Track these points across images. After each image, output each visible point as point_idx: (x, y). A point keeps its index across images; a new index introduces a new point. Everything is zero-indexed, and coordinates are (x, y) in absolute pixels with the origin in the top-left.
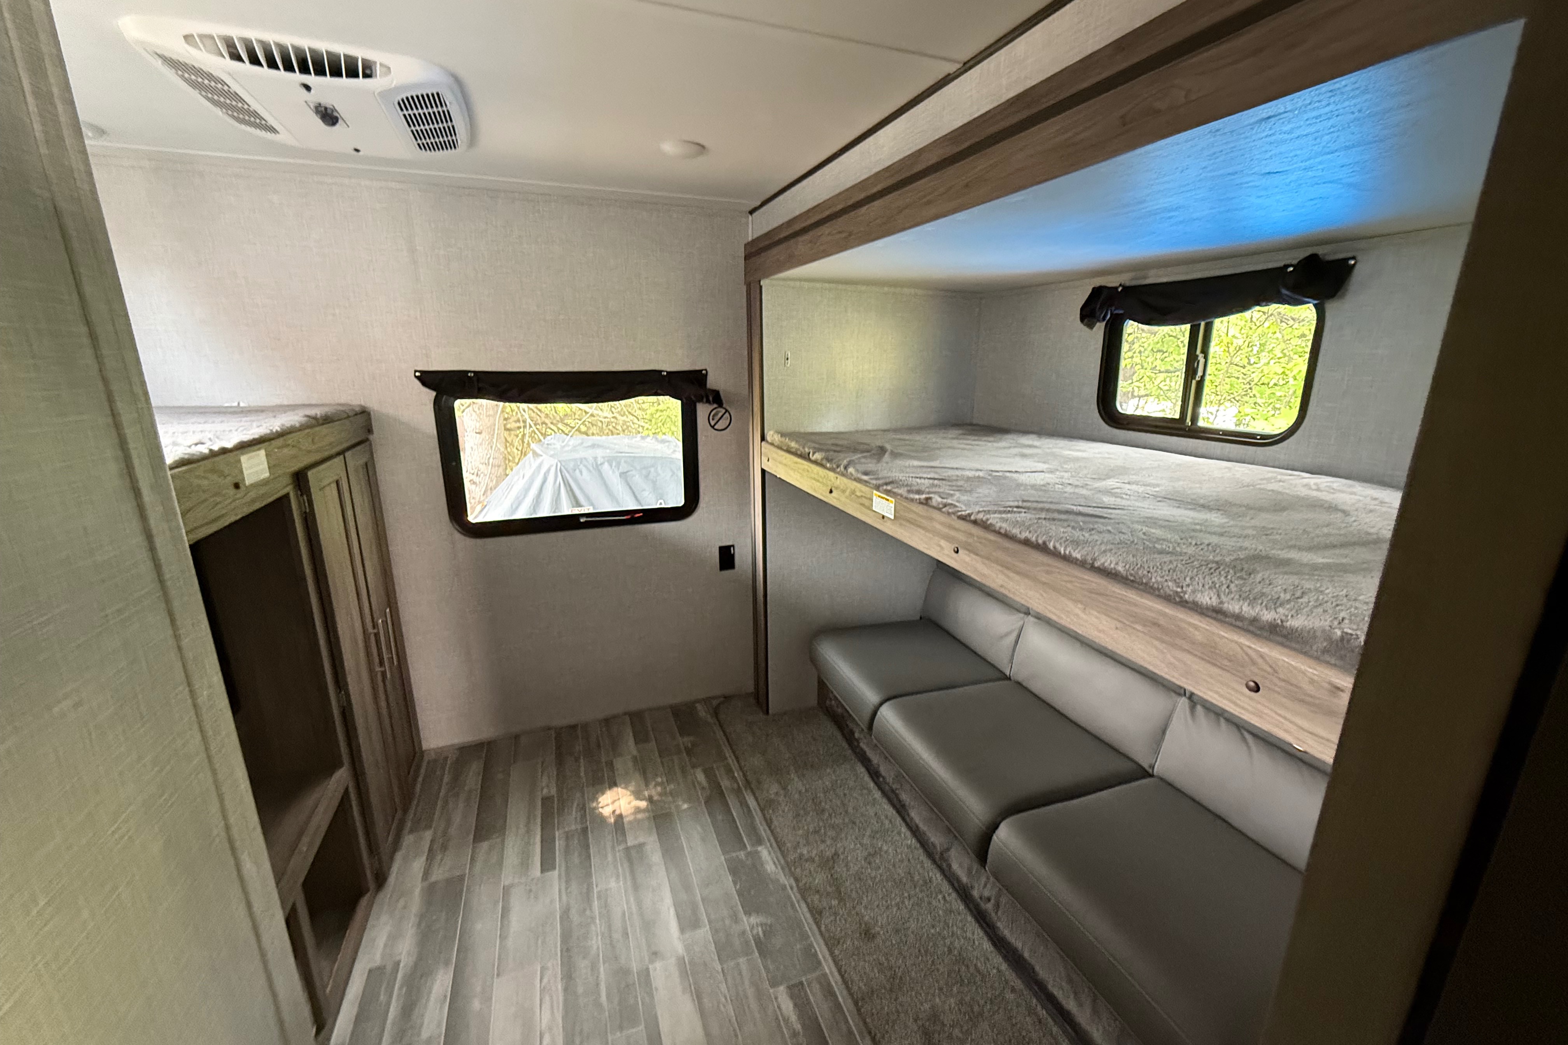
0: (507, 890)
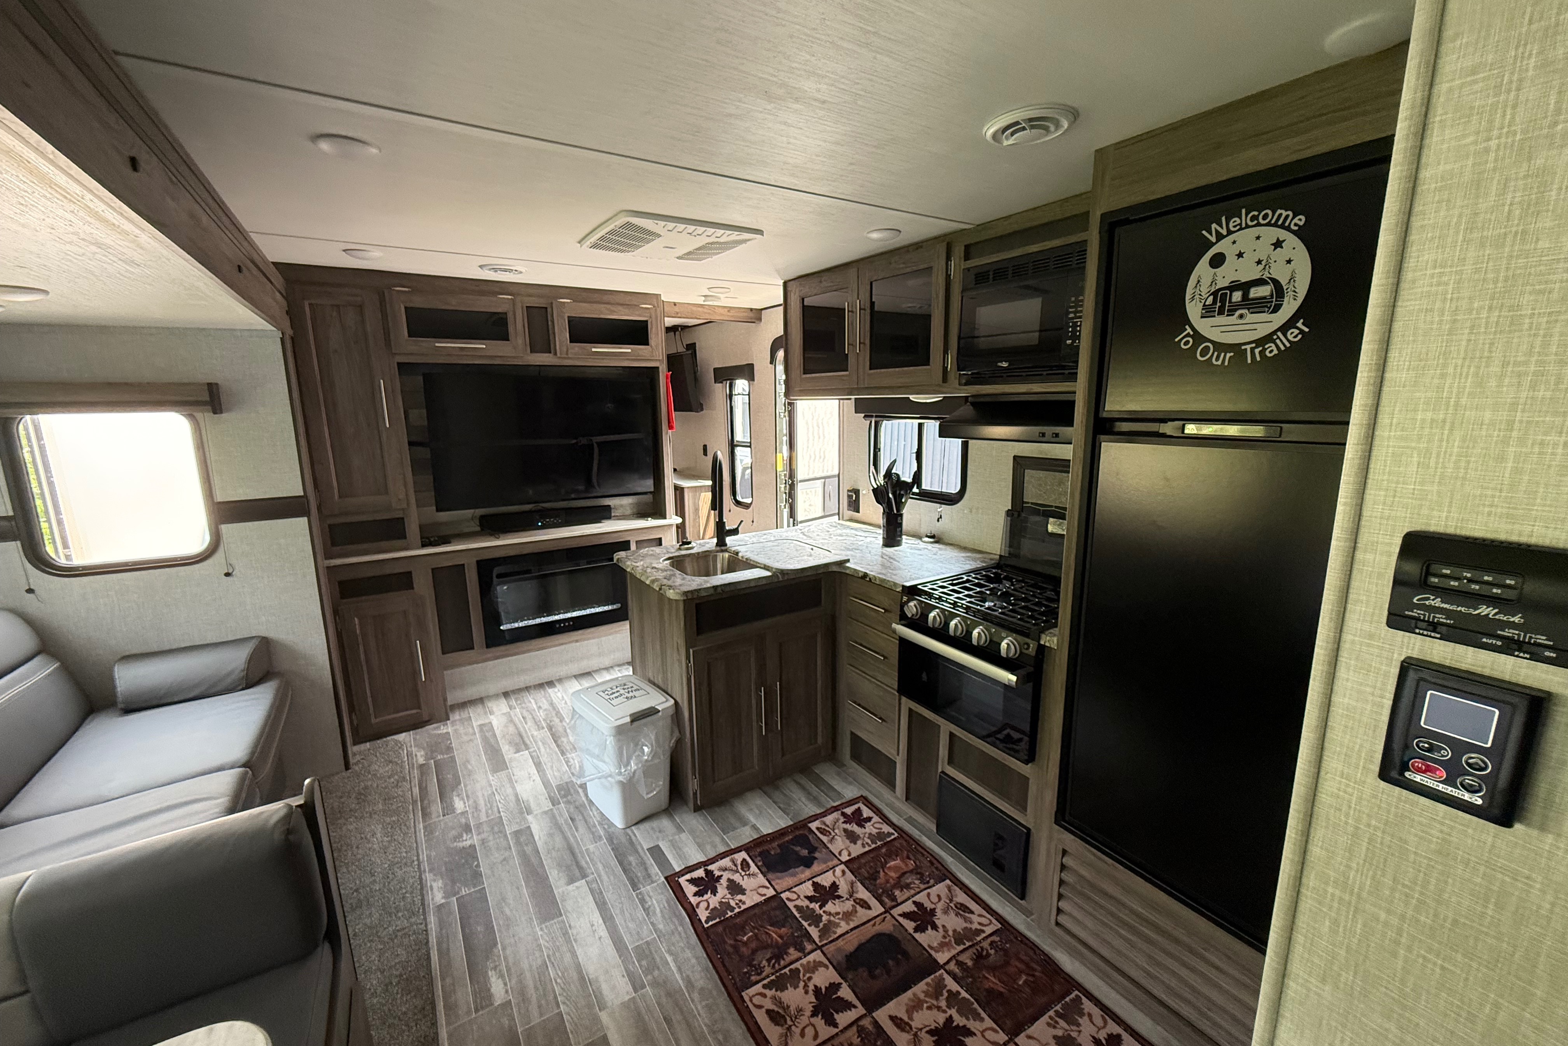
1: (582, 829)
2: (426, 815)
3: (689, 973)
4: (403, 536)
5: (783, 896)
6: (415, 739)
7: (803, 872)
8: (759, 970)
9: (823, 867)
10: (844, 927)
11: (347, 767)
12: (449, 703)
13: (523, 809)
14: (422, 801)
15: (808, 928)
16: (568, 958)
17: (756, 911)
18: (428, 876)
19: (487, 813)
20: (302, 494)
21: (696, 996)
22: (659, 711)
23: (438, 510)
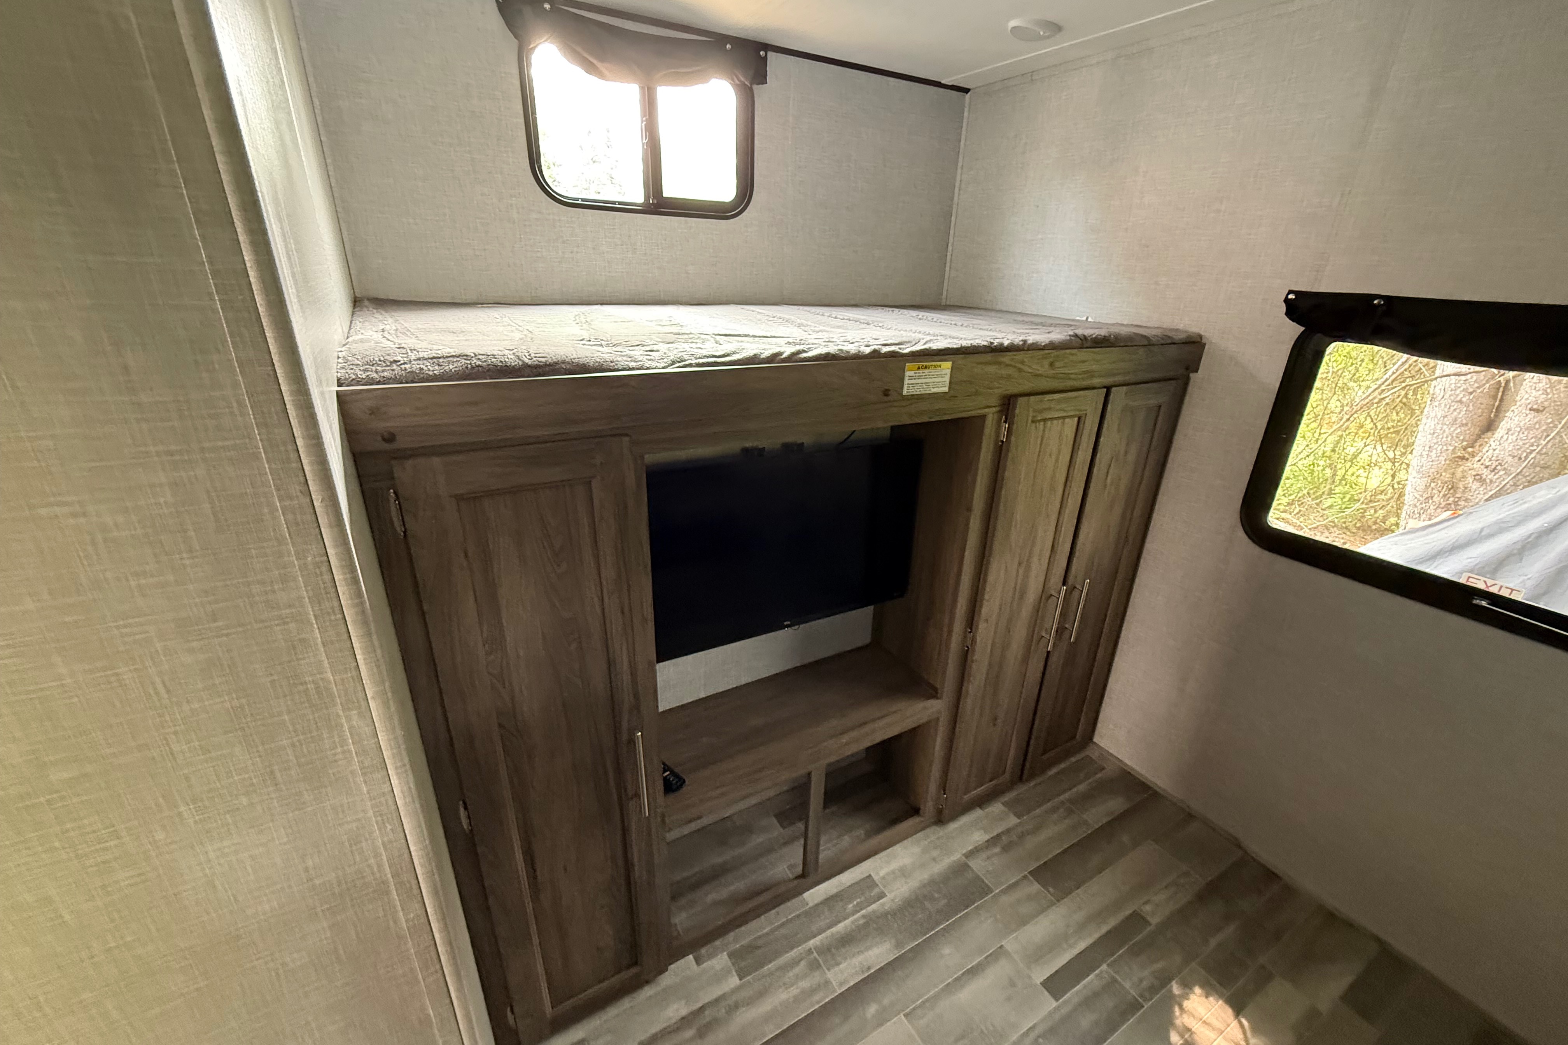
0: (1000, 953)
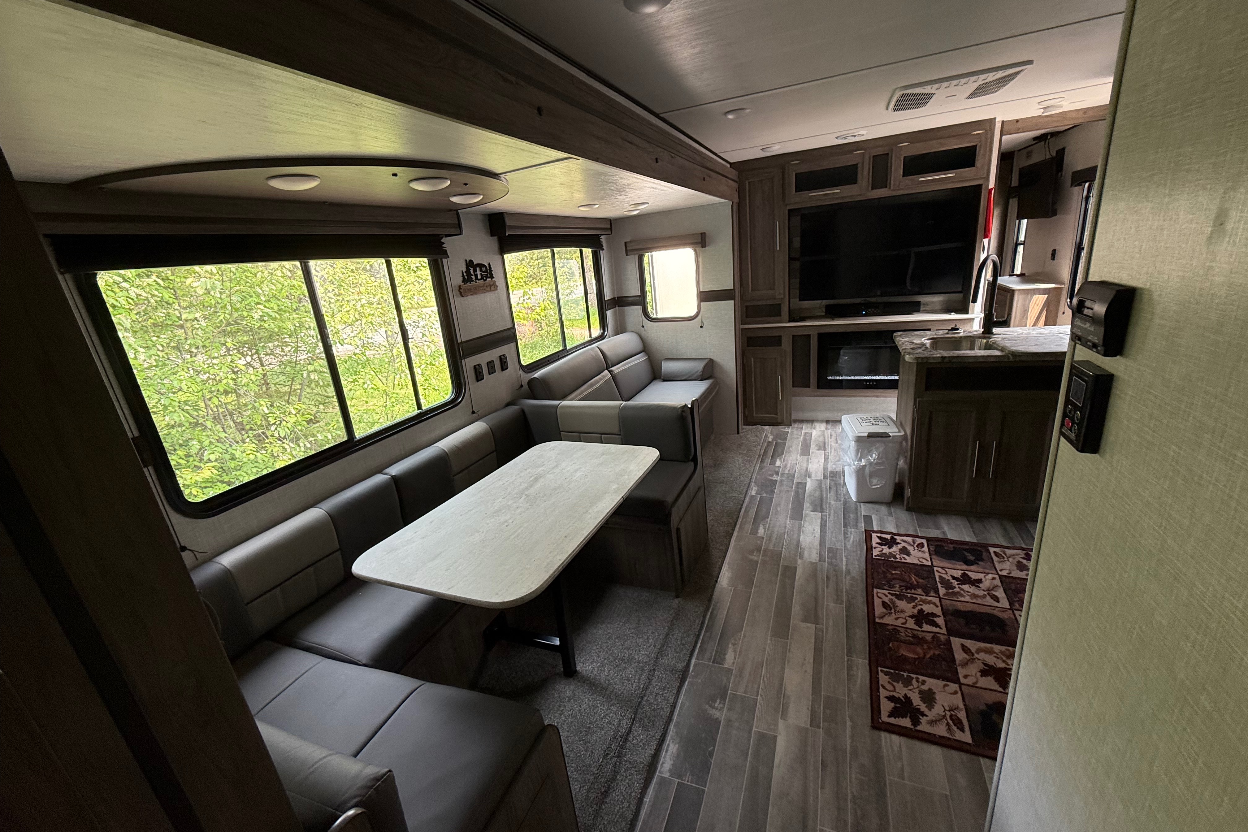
1: (833, 493)
2: (762, 461)
3: (851, 569)
4: (779, 314)
5: (935, 569)
6: (772, 430)
7: (961, 565)
8: (891, 586)
9: (981, 570)
10: (967, 599)
11: (738, 433)
12: (793, 418)
13: (807, 474)
14: (763, 456)
15: (939, 587)
16: (795, 536)
17: (911, 566)
18: (753, 484)
19: (789, 471)
20: (733, 288)
21: (848, 578)
22: (890, 436)
23: (800, 300)
